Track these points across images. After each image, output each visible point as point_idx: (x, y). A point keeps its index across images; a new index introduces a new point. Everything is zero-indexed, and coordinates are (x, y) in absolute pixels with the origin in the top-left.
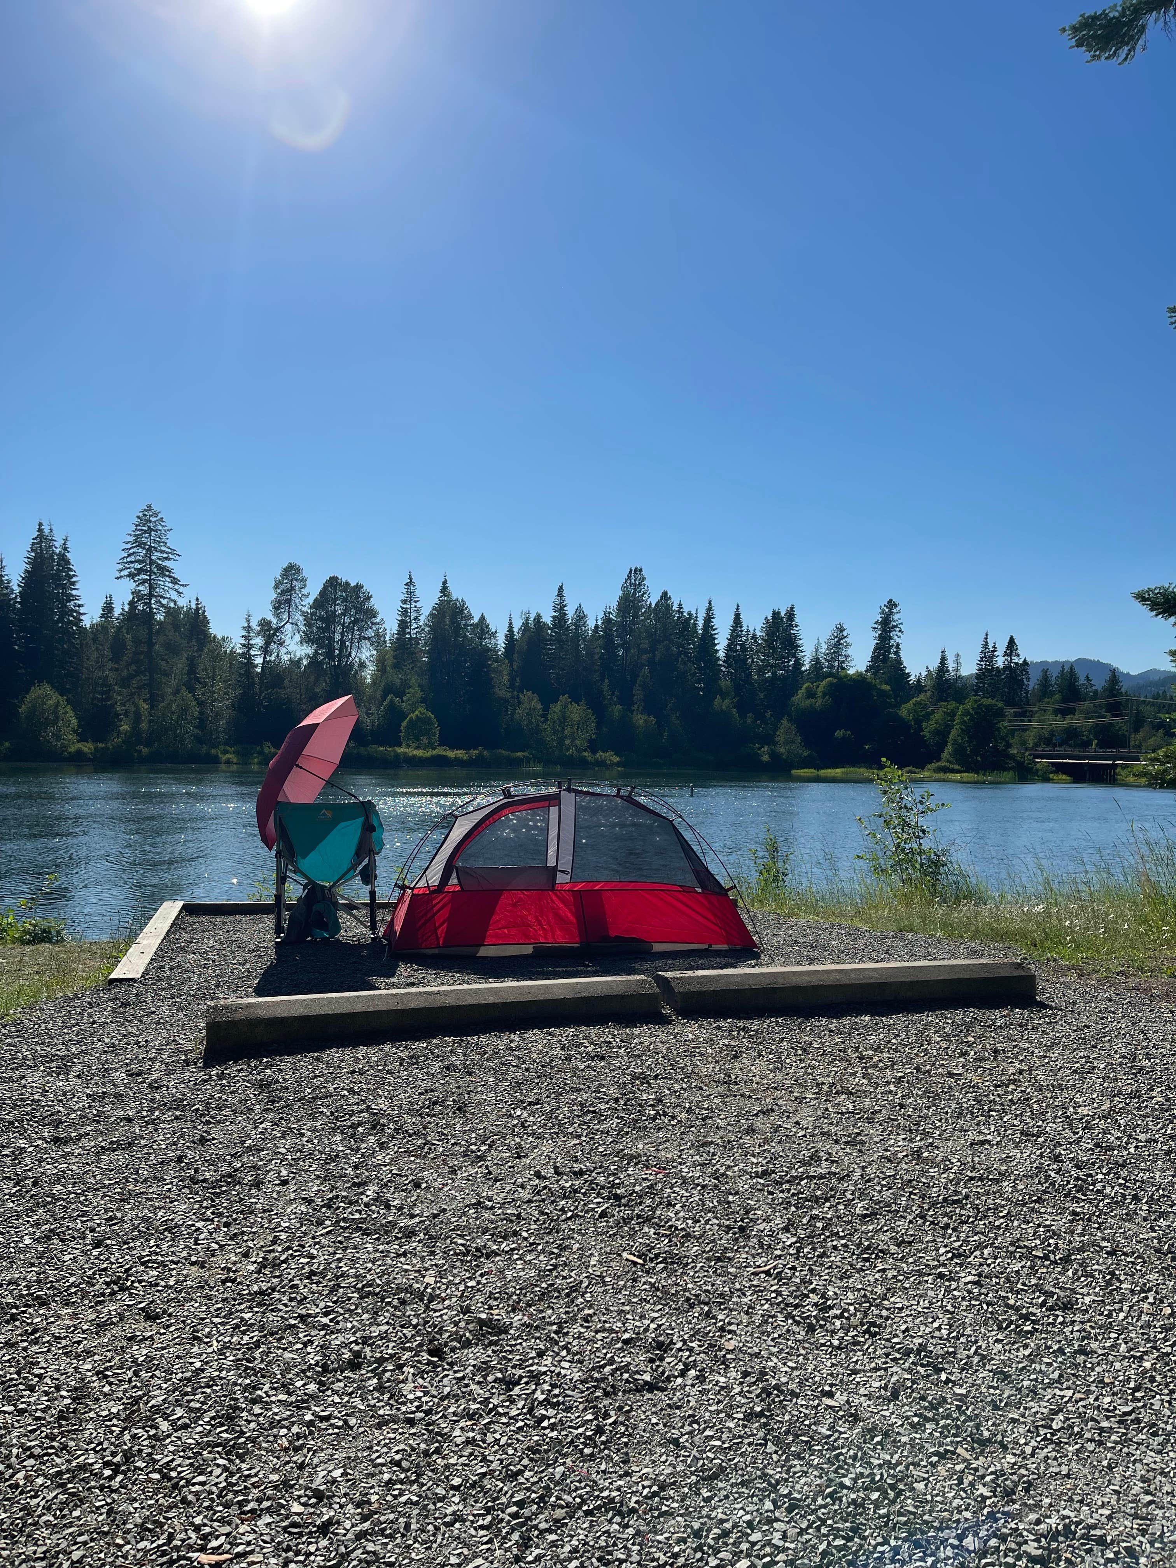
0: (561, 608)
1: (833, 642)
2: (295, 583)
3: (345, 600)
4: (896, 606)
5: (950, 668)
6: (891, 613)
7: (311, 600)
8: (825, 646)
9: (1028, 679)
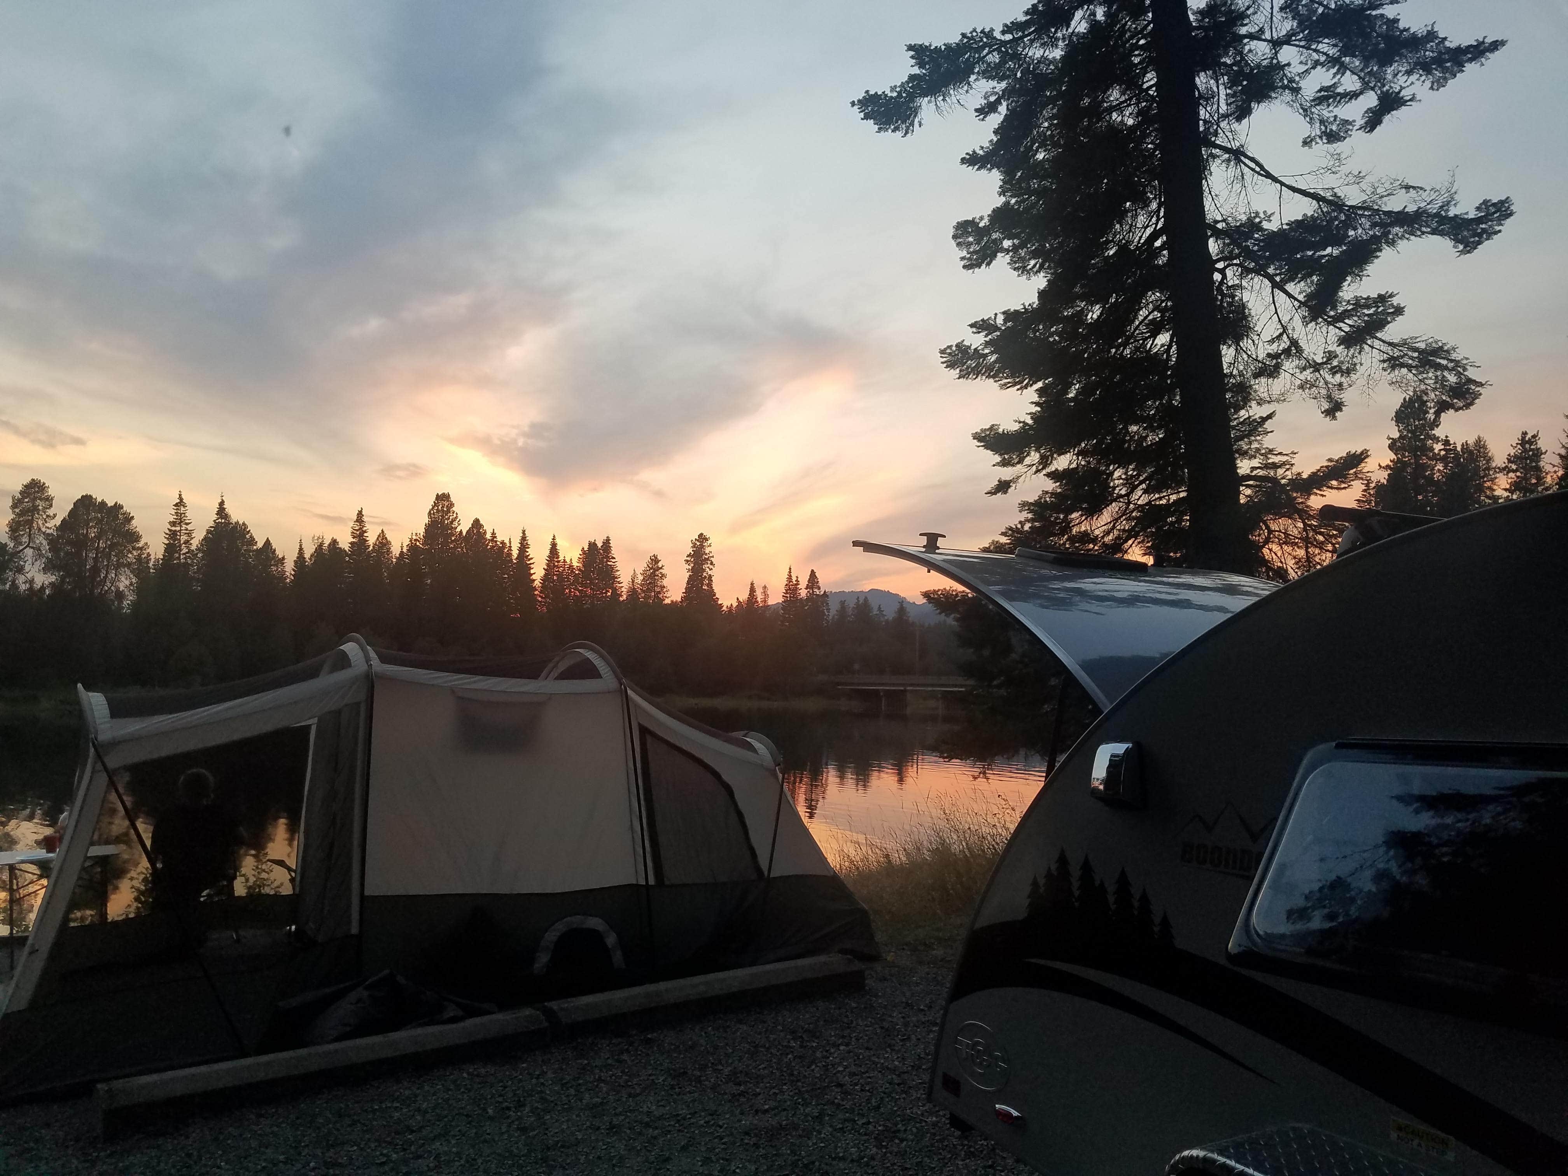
0: (360, 535)
1: (648, 573)
2: (38, 502)
3: (100, 521)
4: (707, 540)
5: (759, 599)
6: (702, 546)
7: (58, 521)
8: (641, 578)
9: (828, 610)
